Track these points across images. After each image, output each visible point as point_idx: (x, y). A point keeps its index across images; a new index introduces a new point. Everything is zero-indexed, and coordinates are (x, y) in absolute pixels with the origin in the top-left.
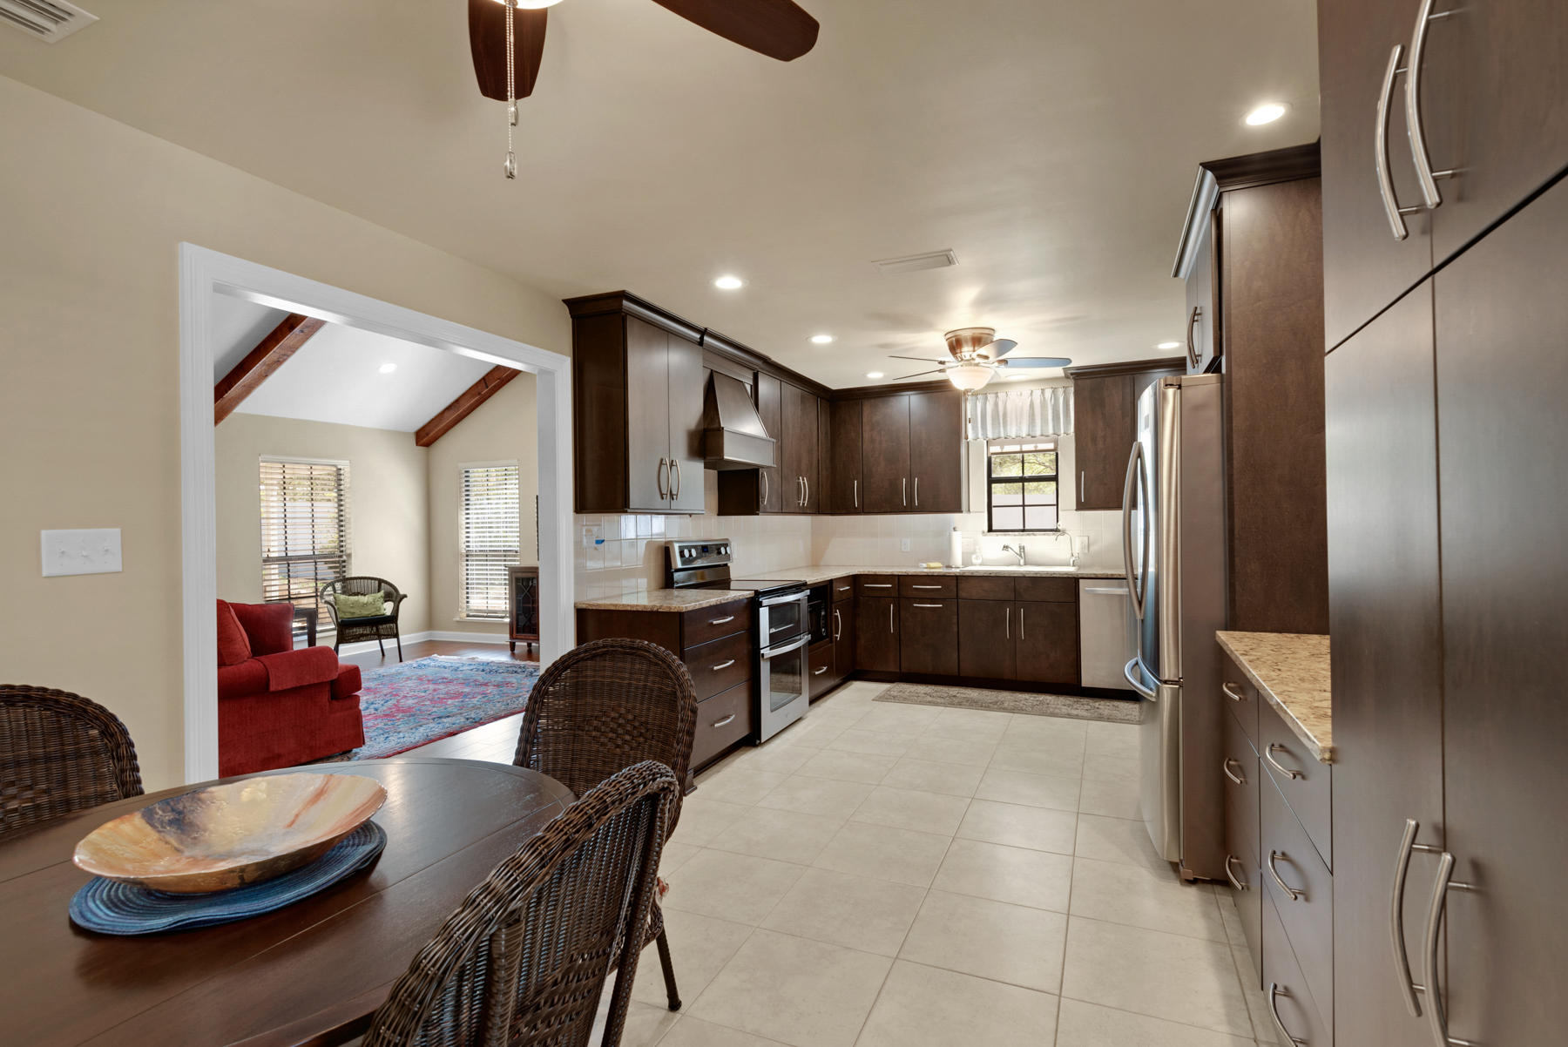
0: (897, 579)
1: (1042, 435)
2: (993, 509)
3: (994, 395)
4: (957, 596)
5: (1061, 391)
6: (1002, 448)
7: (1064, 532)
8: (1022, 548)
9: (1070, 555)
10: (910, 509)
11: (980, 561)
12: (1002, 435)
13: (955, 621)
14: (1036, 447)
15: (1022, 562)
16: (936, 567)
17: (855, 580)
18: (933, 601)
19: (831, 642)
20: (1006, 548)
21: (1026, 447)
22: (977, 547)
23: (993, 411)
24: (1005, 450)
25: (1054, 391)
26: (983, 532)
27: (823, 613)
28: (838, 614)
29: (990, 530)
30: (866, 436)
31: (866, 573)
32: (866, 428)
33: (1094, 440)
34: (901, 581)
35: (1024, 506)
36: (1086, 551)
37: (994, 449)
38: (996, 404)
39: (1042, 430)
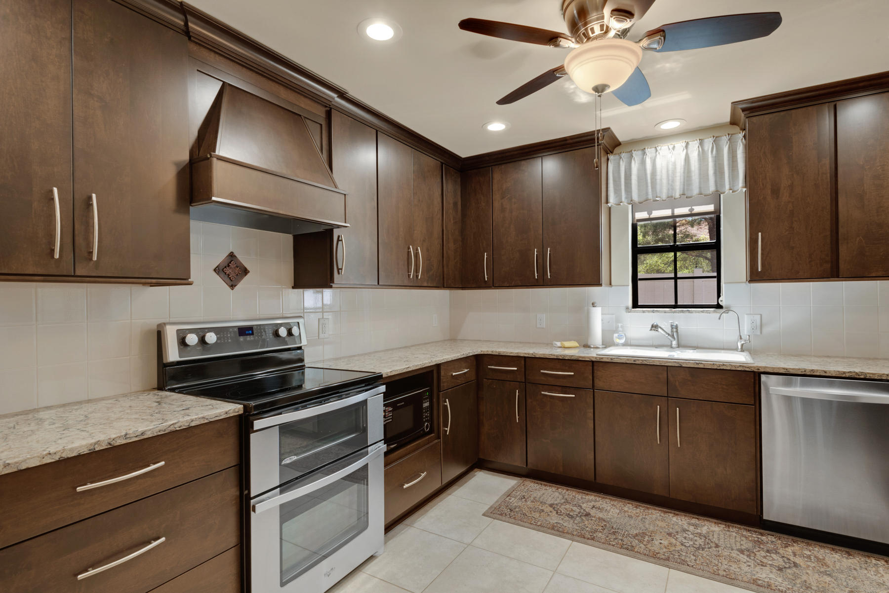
0: (523, 362)
1: (700, 194)
2: (639, 283)
3: (640, 152)
4: (593, 386)
5: (724, 140)
6: (650, 214)
7: (728, 310)
8: (675, 328)
9: (736, 337)
10: (542, 283)
11: (622, 341)
12: (650, 197)
13: (591, 415)
14: (691, 210)
15: (674, 343)
16: (571, 350)
17: (479, 361)
18: (564, 389)
19: (439, 438)
20: (655, 327)
21: (678, 211)
22: (620, 325)
23: (639, 170)
24: (652, 216)
25: (716, 140)
26: (627, 308)
27: (426, 405)
28: (448, 403)
29: (635, 305)
30: (497, 205)
31: (490, 353)
32: (497, 196)
33: (776, 192)
34: (528, 363)
35: (676, 278)
36: (759, 333)
37: (640, 215)
38: (643, 162)
39: (700, 188)
